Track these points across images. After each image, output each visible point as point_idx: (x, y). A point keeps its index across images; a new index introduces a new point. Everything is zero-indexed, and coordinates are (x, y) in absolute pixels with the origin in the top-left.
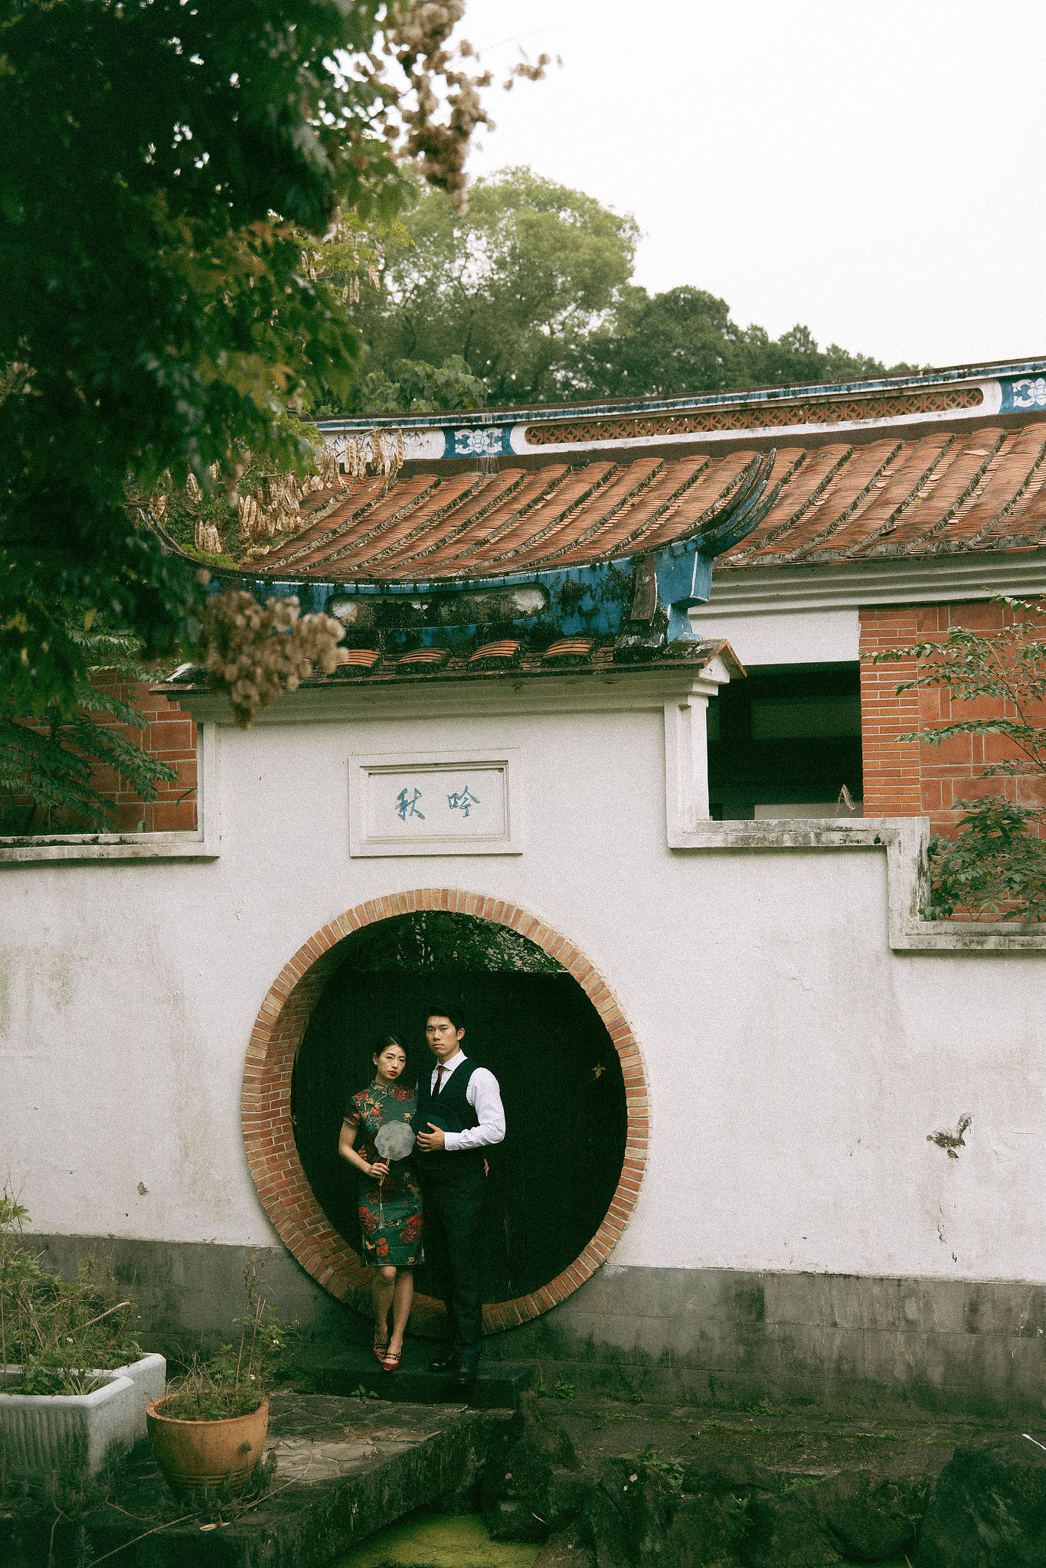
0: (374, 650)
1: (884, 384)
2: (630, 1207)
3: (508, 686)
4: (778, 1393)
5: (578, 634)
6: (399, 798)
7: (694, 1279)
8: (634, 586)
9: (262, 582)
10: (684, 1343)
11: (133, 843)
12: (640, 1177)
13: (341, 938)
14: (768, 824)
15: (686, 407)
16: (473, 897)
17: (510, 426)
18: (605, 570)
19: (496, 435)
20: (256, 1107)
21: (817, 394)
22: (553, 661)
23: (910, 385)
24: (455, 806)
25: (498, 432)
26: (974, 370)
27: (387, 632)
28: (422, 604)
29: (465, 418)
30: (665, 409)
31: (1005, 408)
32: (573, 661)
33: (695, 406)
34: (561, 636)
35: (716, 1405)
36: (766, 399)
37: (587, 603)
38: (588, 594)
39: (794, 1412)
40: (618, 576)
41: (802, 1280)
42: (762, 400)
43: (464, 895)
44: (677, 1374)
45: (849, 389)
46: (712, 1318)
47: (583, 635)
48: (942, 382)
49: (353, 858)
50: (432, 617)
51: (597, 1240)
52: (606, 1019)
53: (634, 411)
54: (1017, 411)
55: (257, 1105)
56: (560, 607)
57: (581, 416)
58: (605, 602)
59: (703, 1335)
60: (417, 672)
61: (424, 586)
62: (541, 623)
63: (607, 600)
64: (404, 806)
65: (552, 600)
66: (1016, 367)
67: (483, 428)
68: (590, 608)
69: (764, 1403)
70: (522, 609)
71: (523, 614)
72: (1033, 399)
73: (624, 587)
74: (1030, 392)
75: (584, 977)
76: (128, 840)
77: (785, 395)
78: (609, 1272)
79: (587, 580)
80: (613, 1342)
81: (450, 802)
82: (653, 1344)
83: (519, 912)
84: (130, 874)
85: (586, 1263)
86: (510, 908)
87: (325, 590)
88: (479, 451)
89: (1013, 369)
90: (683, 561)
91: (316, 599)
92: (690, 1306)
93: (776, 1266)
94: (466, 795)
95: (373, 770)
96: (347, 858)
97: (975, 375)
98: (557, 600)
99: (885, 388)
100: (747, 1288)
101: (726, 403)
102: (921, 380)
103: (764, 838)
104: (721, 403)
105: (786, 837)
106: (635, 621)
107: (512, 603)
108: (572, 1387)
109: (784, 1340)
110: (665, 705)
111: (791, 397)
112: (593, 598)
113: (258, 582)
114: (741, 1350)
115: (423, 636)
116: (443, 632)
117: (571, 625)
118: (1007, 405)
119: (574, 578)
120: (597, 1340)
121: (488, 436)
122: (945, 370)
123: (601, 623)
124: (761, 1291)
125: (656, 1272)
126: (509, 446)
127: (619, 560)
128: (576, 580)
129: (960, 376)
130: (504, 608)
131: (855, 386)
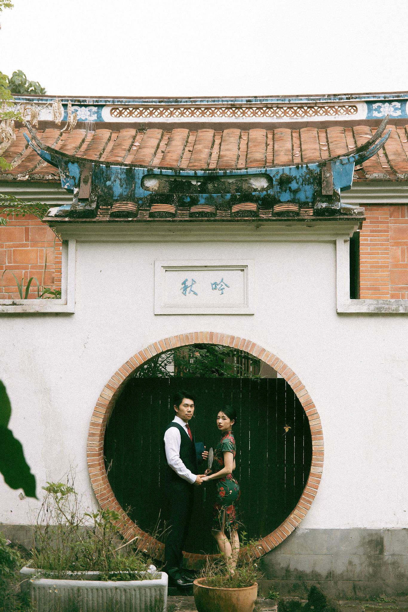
0: (171, 205)
1: (308, 100)
2: (313, 497)
3: (252, 226)
4: (389, 591)
5: (289, 202)
6: (182, 284)
7: (346, 534)
8: (321, 178)
9: (104, 165)
10: (340, 568)
11: (21, 305)
12: (319, 482)
13: (150, 358)
14: (389, 302)
15: (202, 103)
16: (228, 336)
17: (103, 106)
18: (305, 169)
19: (93, 110)
20: (96, 449)
21: (273, 102)
22: (279, 214)
23: (321, 101)
24: (215, 289)
25: (95, 109)
26: (354, 96)
27: (179, 196)
28: (197, 182)
29: (76, 100)
30: (190, 103)
31: (369, 117)
32: (291, 214)
33: (206, 103)
34: (279, 202)
35: (357, 599)
36: (246, 103)
37: (294, 185)
38: (295, 181)
39: (398, 600)
40: (311, 172)
41: (404, 532)
42: (243, 103)
43: (222, 336)
44: (336, 583)
45: (289, 100)
46: (355, 554)
47: (292, 202)
48: (338, 101)
49: (155, 315)
50: (203, 189)
51: (295, 516)
52: (302, 400)
53: (173, 104)
54: (375, 118)
55: (96, 448)
56: (278, 187)
57: (143, 104)
58: (304, 185)
59: (350, 563)
60: (202, 216)
61: (200, 173)
62: (268, 195)
63: (305, 185)
64: (185, 288)
65: (274, 183)
66: (376, 96)
67: (86, 106)
68: (296, 188)
69: (383, 596)
70: (255, 187)
71: (255, 190)
72: (383, 113)
73: (315, 178)
74: (382, 109)
75: (290, 379)
76: (17, 303)
77: (255, 101)
78: (299, 532)
79: (294, 173)
80: (300, 569)
81: (212, 286)
82: (322, 569)
83: (254, 345)
84: (19, 323)
85: (287, 527)
86: (249, 342)
87: (142, 171)
88: (83, 118)
89: (374, 97)
90: (347, 166)
91: (137, 176)
92: (343, 548)
93: (389, 526)
94: (222, 283)
95: (168, 269)
96: (153, 315)
97: (355, 99)
98: (277, 183)
99: (309, 102)
100: (374, 538)
101: (224, 103)
102: (327, 99)
103: (389, 308)
104: (221, 103)
105: (401, 308)
106: (325, 196)
107: (250, 184)
108: (278, 593)
109: (394, 563)
110: (337, 239)
111: (259, 102)
112: (297, 183)
113: (101, 165)
114: (371, 570)
115: (200, 199)
116: (211, 197)
117: (286, 196)
118: (369, 115)
119: (287, 172)
120: (292, 568)
121: (89, 111)
122: (339, 95)
123: (302, 196)
124: (382, 539)
125: (326, 531)
126: (101, 117)
127: (312, 165)
128: (288, 174)
129: (347, 99)
130: (245, 186)
131: (293, 99)
